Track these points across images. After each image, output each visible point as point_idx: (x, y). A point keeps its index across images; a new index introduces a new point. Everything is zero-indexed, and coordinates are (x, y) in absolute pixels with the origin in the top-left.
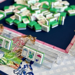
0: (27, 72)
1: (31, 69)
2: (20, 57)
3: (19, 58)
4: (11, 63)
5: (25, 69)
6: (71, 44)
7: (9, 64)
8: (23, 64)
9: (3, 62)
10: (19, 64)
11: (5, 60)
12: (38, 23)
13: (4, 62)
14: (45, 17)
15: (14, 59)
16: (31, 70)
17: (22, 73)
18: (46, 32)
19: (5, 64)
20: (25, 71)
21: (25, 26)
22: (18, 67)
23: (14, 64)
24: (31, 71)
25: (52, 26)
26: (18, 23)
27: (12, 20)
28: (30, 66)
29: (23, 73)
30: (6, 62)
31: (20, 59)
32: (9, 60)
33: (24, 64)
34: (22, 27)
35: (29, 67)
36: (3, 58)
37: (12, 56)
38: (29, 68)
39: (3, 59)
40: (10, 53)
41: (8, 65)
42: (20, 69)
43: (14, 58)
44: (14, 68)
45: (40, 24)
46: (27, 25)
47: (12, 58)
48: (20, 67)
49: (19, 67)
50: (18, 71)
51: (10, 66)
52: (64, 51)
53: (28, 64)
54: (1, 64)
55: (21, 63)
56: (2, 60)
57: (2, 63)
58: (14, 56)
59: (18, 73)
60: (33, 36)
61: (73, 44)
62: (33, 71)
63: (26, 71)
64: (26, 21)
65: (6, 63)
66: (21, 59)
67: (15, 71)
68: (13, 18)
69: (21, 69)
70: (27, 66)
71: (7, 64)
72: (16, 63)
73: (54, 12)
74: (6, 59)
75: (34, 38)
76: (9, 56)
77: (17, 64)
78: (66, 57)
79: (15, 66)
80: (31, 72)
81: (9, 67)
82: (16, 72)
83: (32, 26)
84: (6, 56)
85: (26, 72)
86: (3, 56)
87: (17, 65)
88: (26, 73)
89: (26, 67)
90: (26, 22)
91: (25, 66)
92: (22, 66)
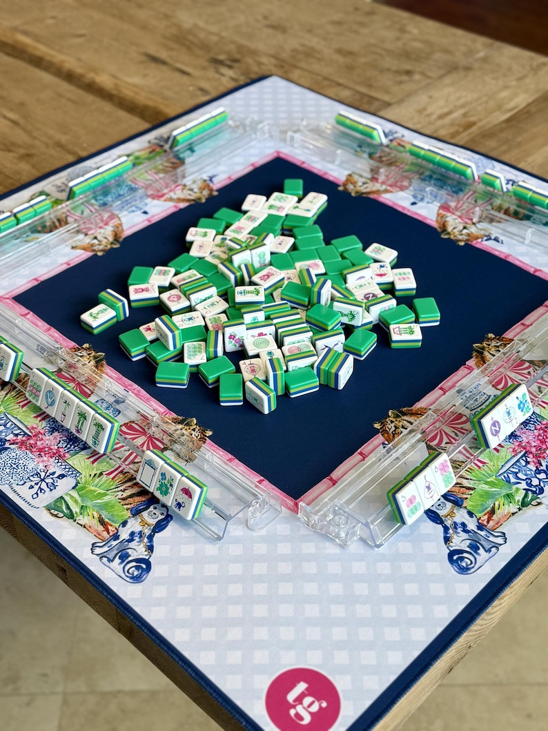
0: (134, 555)
1: (150, 548)
2: (127, 502)
3: (123, 502)
4: (91, 516)
5: (132, 545)
6: (331, 479)
7: (86, 517)
8: (128, 525)
9: (68, 507)
10: (117, 525)
11: (76, 501)
12: (238, 370)
13: (71, 511)
14: (280, 345)
15: (105, 506)
16: (146, 553)
17: (115, 558)
18: (259, 412)
19: (71, 516)
20: (128, 551)
21: (185, 379)
22: (111, 533)
23: (102, 522)
24: (146, 555)
25: (292, 391)
26: (160, 357)
27: (143, 339)
28: (151, 538)
29: (119, 558)
30: (75, 509)
31: (126, 507)
32: (89, 504)
33: (132, 526)
34: (171, 376)
35: (146, 540)
36: (69, 492)
37: (103, 492)
38: (142, 545)
39: (72, 497)
40: (97, 480)
41: (79, 522)
42: (114, 543)
43: (106, 499)
44: (98, 535)
45: (247, 375)
46: (194, 369)
47: (99, 498)
48: (116, 537)
49: (113, 535)
50: (106, 549)
51: (85, 527)
52: (290, 502)
53: (146, 531)
54: (61, 515)
55: (124, 524)
56: (65, 502)
57: (63, 512)
58: (108, 492)
59: (105, 554)
60: (203, 425)
61: (334, 482)
62: (152, 555)
63: (130, 551)
64: (196, 351)
65: (76, 513)
66: (129, 506)
67: (98, 544)
68: (148, 332)
69: (118, 542)
70: (141, 537)
71: (77, 519)
72: (106, 520)
73: (319, 329)
74: (79, 499)
75: (203, 432)
76: (91, 491)
77: (109, 522)
78: (282, 528)
79: (101, 528)
80: (147, 558)
81: (82, 528)
82: (97, 548)
83: (211, 378)
84: (83, 488)
85: (130, 556)
86: (73, 488)
87: (110, 528)
88: (130, 559)
89: (137, 539)
90: (196, 357)
91: (132, 534)
92: (124, 534)
